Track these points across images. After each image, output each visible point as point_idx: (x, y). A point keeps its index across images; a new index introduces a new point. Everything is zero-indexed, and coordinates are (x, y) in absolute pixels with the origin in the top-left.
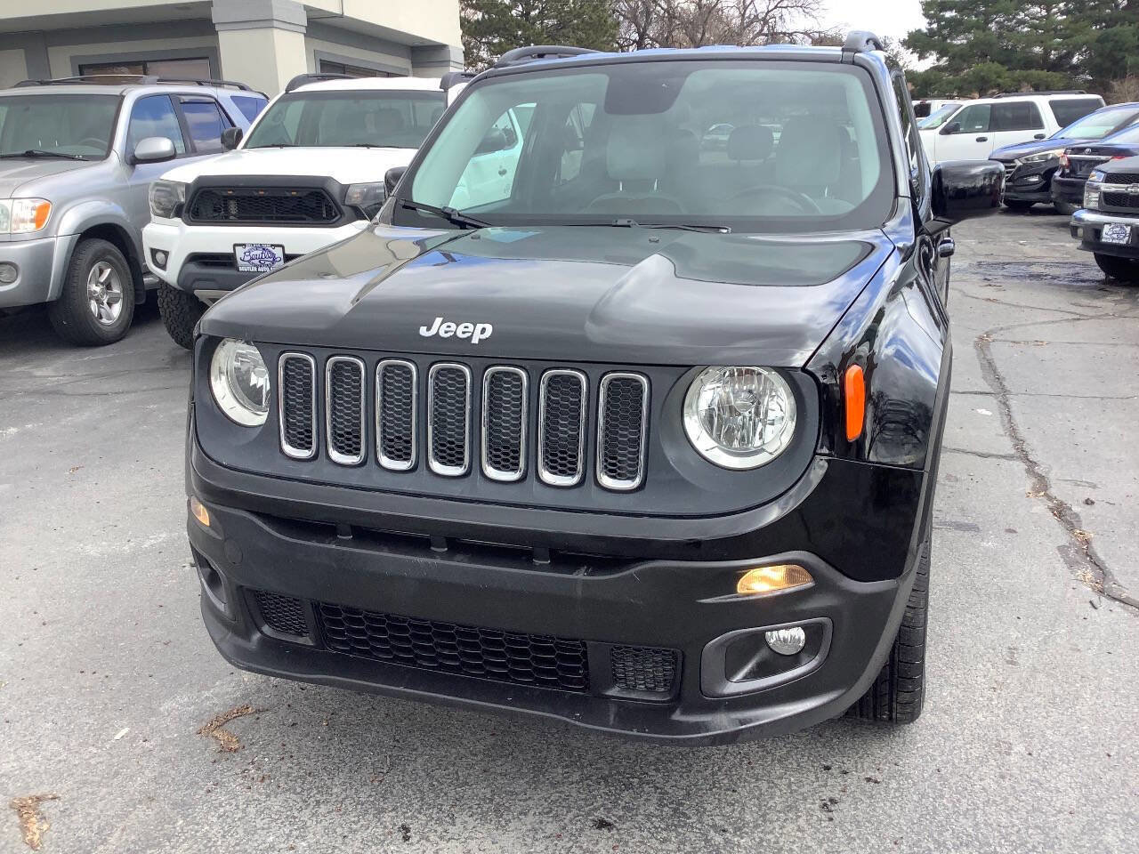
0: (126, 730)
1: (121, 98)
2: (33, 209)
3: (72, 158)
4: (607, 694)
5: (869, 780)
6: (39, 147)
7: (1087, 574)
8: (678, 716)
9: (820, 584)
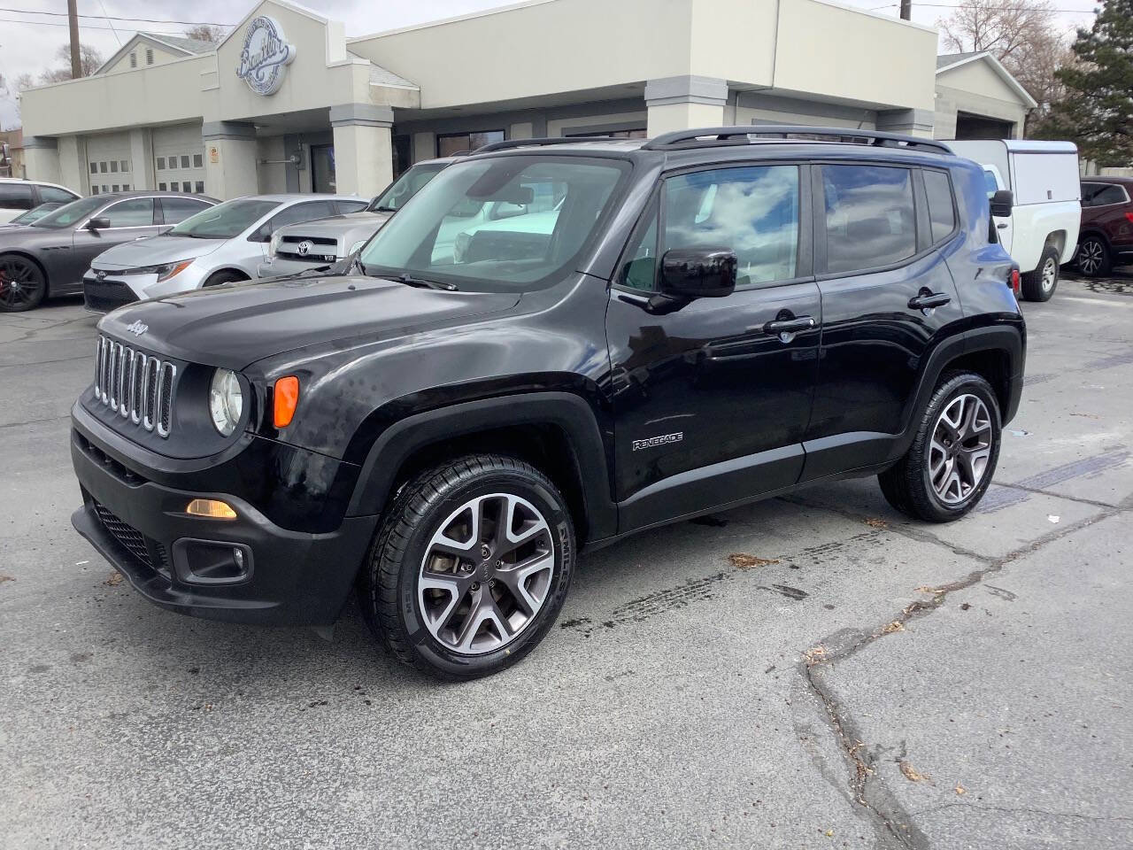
4: (158, 570)
5: (367, 701)
7: (822, 651)
8: (169, 590)
9: (242, 520)
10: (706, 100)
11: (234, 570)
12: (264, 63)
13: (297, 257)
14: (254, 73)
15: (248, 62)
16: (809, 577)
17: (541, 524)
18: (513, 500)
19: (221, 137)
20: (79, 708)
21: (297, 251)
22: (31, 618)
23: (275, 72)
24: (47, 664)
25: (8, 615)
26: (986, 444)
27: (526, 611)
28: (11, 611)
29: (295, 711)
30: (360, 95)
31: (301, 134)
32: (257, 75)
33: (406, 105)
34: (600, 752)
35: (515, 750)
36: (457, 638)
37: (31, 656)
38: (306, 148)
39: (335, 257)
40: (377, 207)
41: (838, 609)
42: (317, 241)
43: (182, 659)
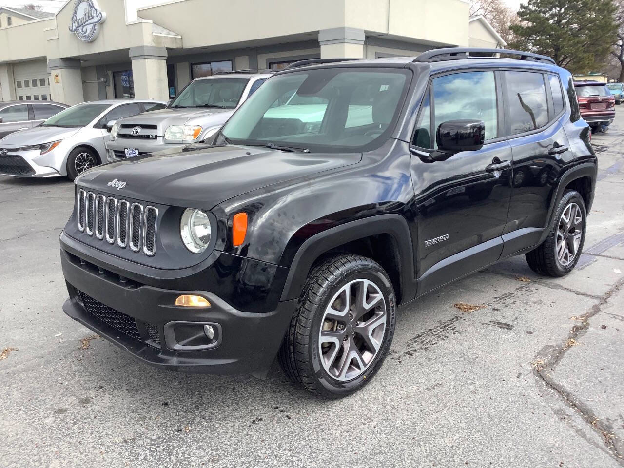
0: (61, 334)
1: (249, 80)
2: (194, 130)
3: (221, 108)
4: (146, 342)
5: (287, 416)
6: (210, 104)
7: (542, 361)
8: (160, 355)
9: (214, 307)
10: (354, 41)
11: (206, 340)
12: (87, 23)
13: (131, 137)
14: (80, 29)
15: (76, 23)
16: (508, 315)
17: (379, 296)
18: (366, 282)
19: (60, 67)
20: (100, 437)
21: (131, 133)
22: (40, 376)
23: (94, 28)
24: (64, 407)
25: (23, 374)
26: (579, 231)
27: (371, 350)
28: (24, 371)
29: (245, 427)
30: (148, 41)
31: (106, 65)
32: (83, 31)
33: (174, 46)
34: (450, 440)
35: (397, 443)
36: (338, 371)
37: (52, 403)
38: (110, 73)
39: (156, 136)
40: (173, 105)
41: (535, 334)
42: (144, 127)
43: (154, 396)
